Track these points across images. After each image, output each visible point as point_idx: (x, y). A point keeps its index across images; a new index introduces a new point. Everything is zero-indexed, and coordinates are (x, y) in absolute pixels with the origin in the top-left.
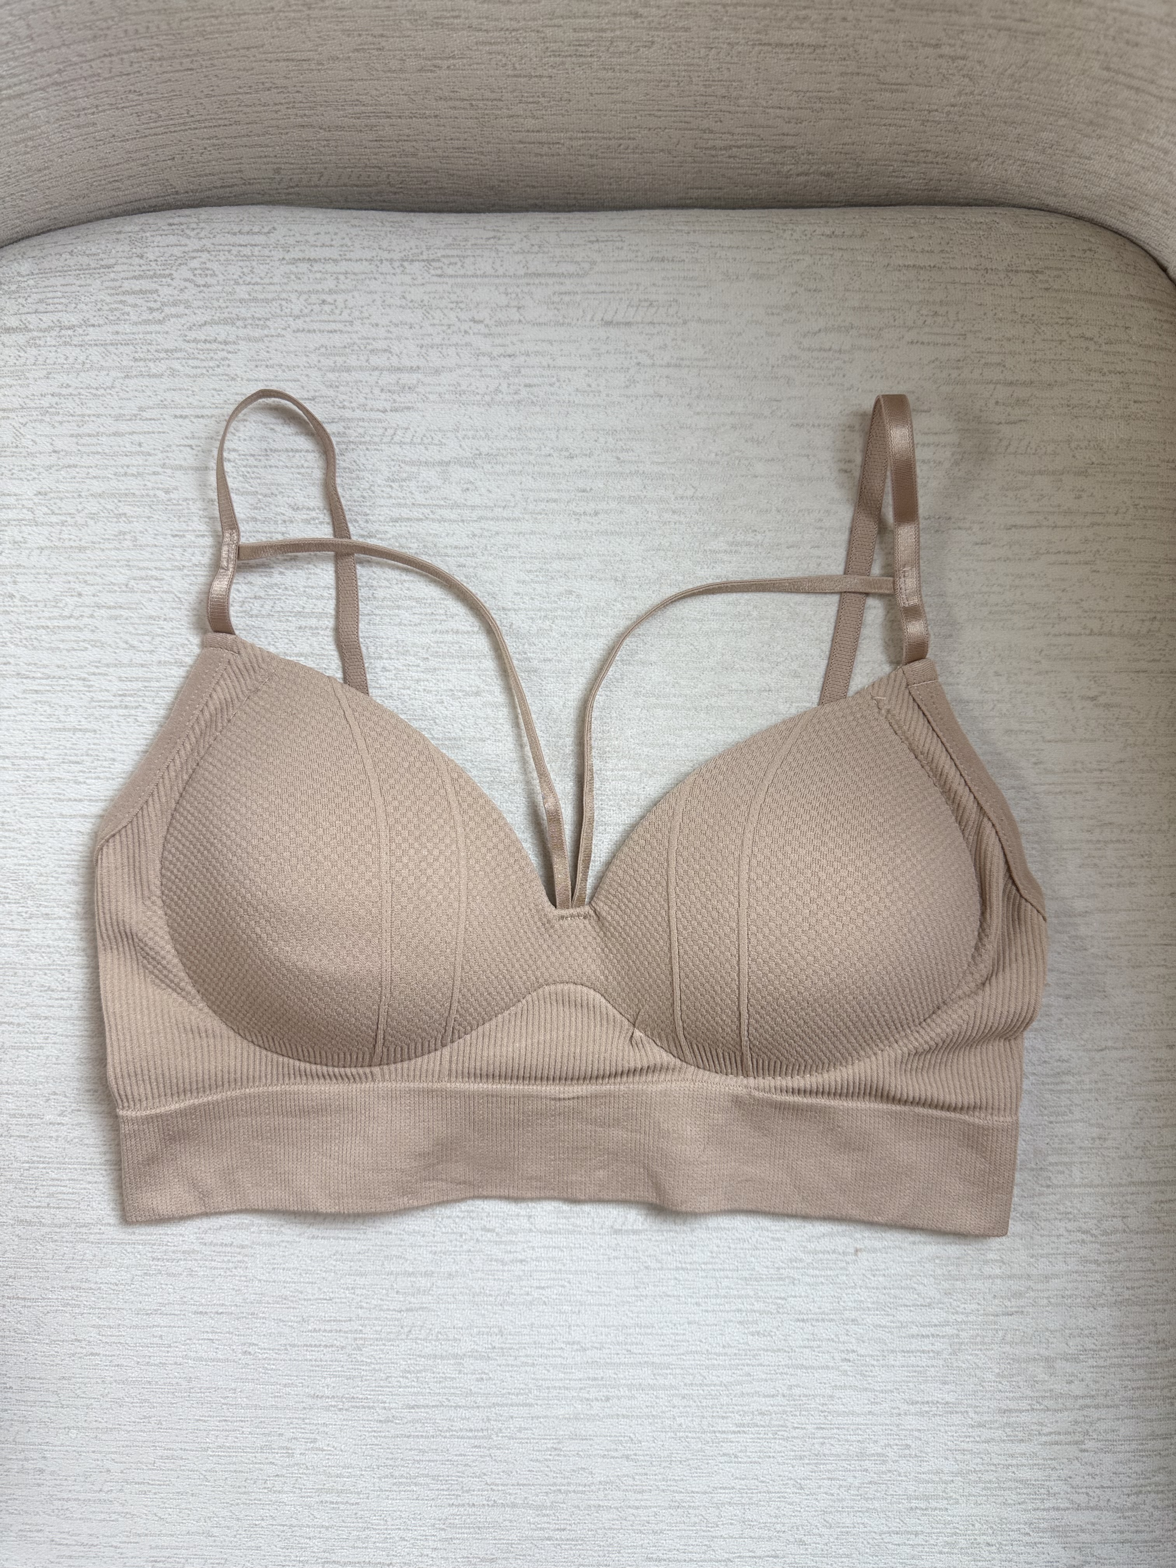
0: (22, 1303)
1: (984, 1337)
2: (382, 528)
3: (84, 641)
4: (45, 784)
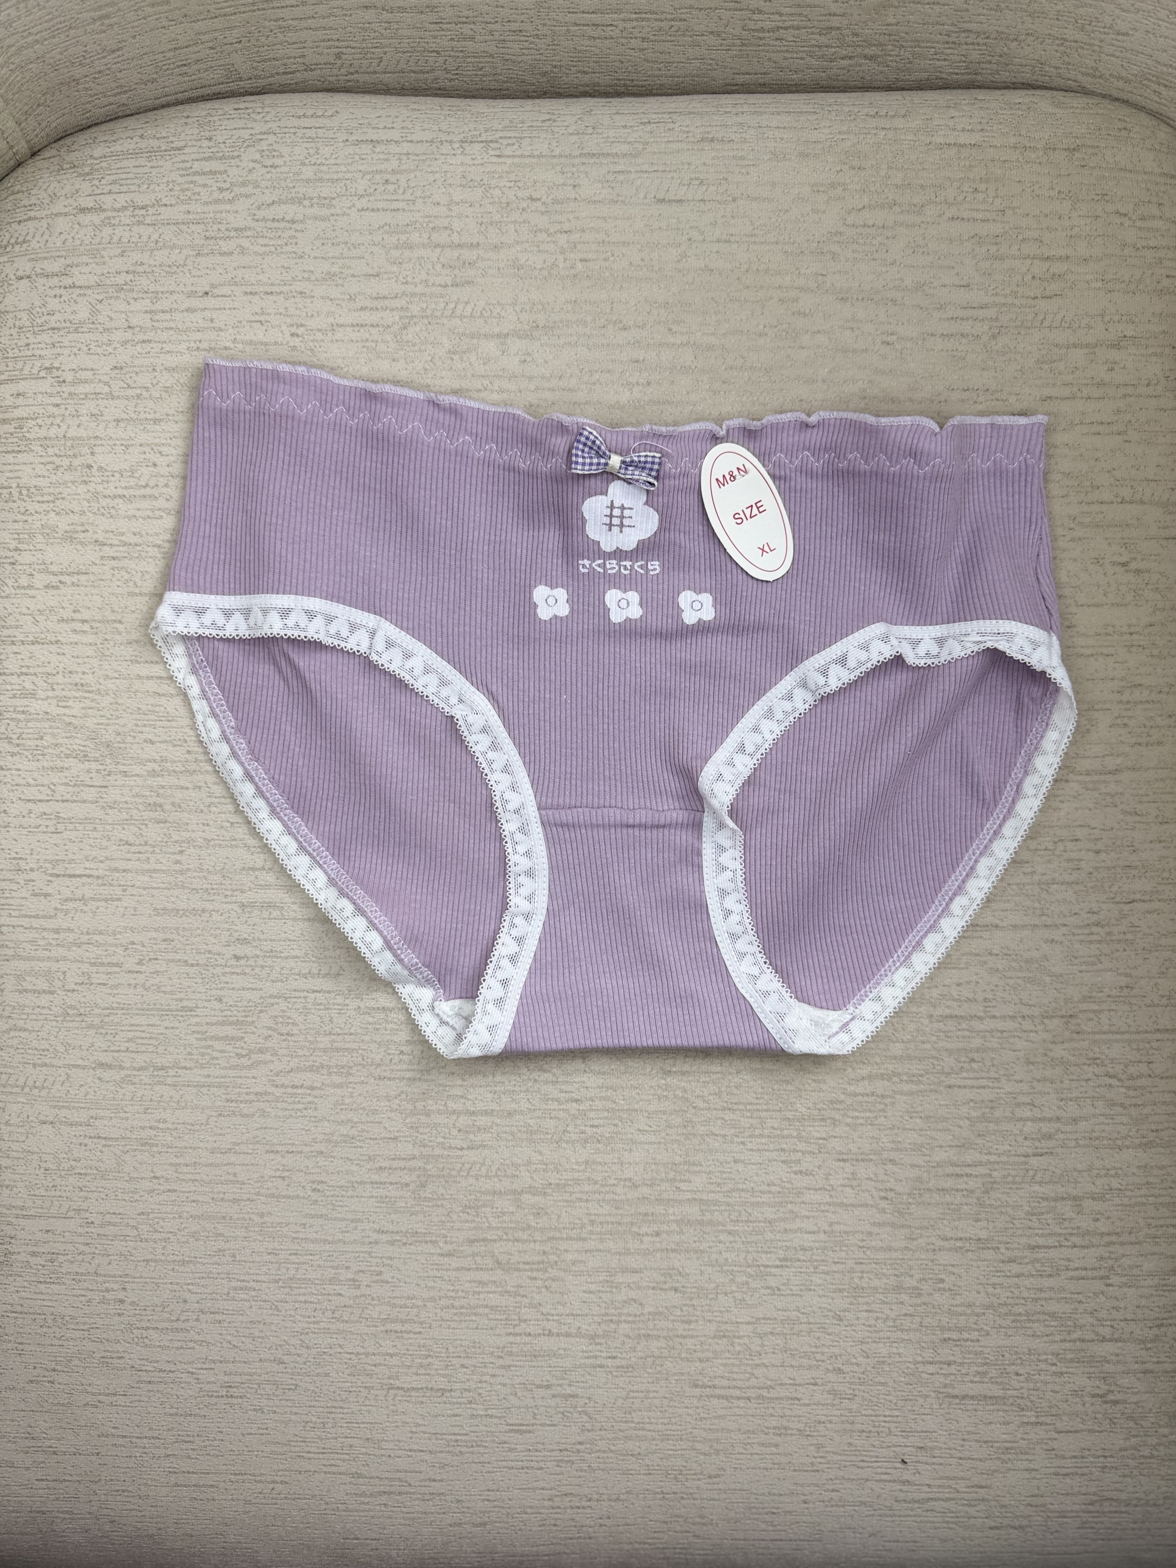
0: (104, 1142)
1: (1014, 1177)
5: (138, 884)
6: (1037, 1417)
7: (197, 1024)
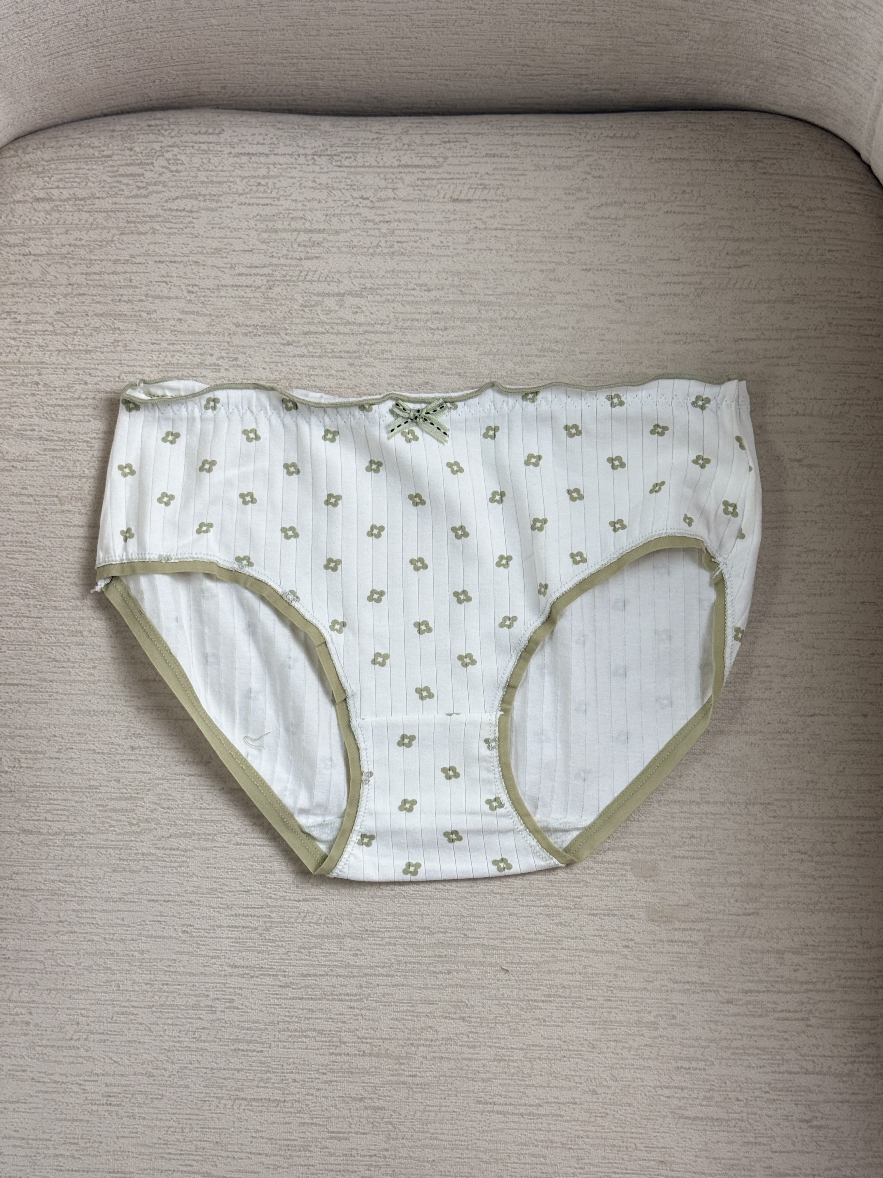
0: (22, 893)
1: (729, 932)
2: (295, 339)
3: (88, 415)
4: (57, 515)
5: (61, 691)
6: (756, 1138)
7: (100, 799)
